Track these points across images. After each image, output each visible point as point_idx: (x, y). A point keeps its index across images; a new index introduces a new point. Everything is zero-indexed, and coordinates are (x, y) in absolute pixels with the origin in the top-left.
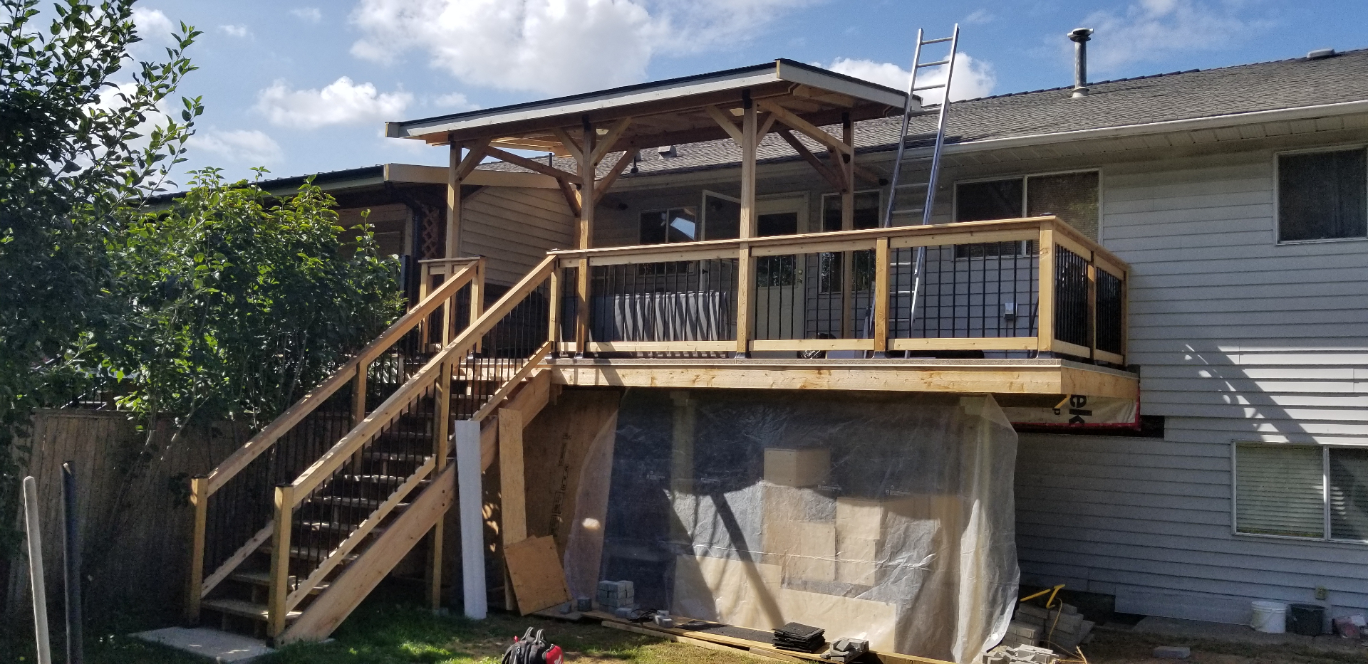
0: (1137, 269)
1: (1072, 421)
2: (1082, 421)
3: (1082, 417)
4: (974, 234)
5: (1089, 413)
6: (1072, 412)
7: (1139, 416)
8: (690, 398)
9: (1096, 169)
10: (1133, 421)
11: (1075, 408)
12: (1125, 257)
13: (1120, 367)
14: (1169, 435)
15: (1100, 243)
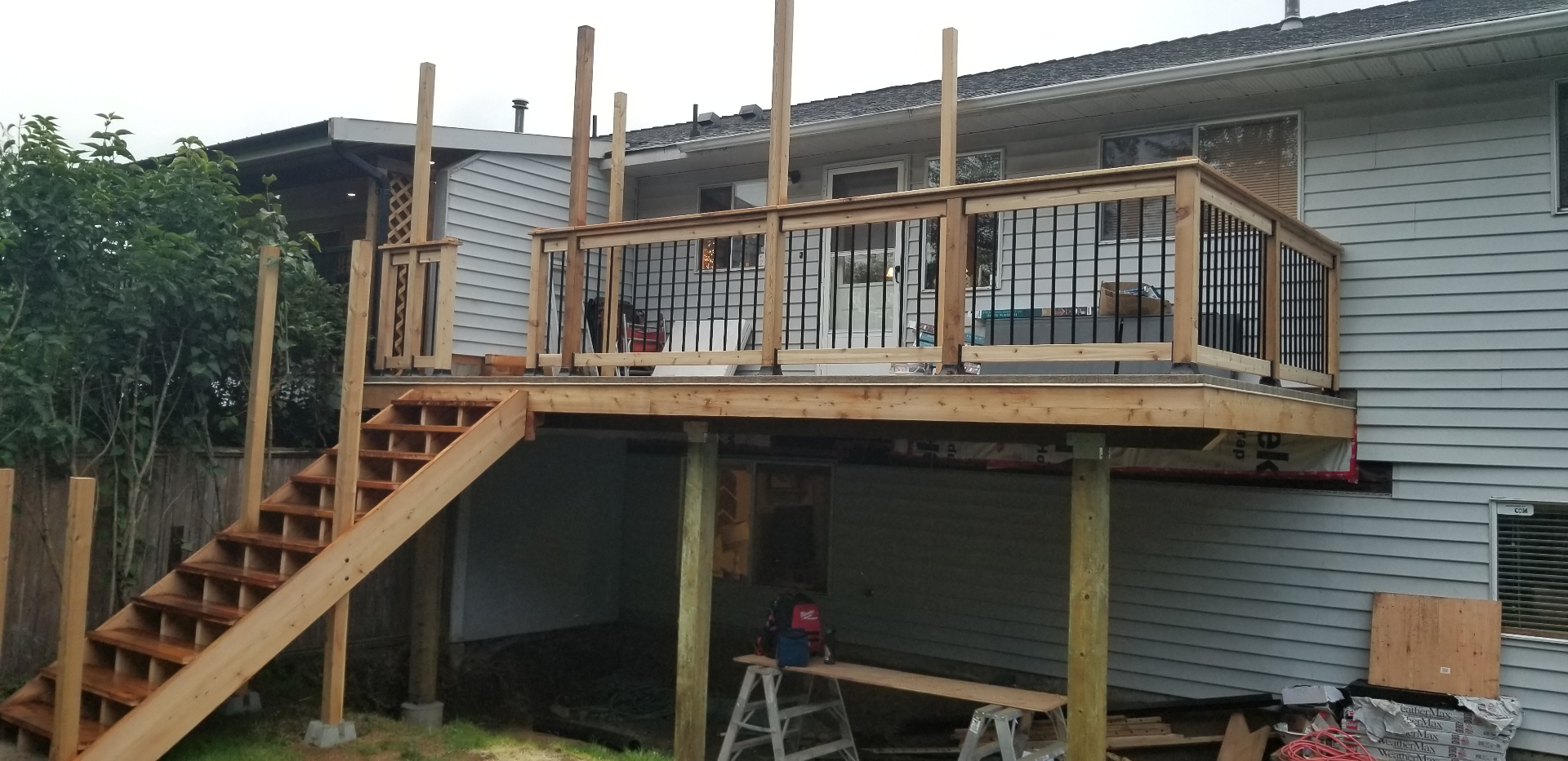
0: (1352, 253)
1: (1260, 468)
2: (1275, 468)
3: (1277, 463)
4: (1082, 191)
5: (1284, 457)
6: (1260, 455)
7: (1355, 463)
8: (709, 431)
9: (1294, 113)
10: (1347, 469)
11: (1264, 449)
12: (1334, 236)
13: (1330, 392)
14: (1399, 491)
15: (1299, 217)
